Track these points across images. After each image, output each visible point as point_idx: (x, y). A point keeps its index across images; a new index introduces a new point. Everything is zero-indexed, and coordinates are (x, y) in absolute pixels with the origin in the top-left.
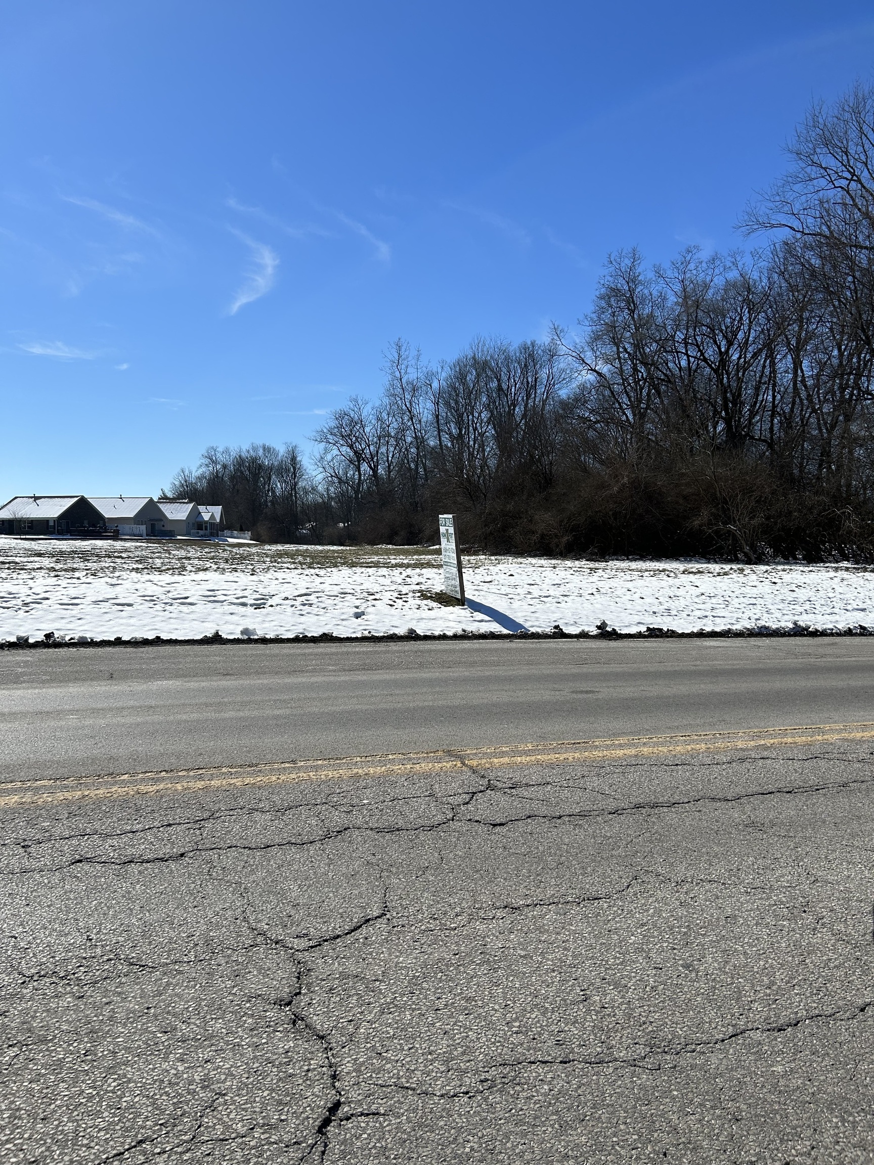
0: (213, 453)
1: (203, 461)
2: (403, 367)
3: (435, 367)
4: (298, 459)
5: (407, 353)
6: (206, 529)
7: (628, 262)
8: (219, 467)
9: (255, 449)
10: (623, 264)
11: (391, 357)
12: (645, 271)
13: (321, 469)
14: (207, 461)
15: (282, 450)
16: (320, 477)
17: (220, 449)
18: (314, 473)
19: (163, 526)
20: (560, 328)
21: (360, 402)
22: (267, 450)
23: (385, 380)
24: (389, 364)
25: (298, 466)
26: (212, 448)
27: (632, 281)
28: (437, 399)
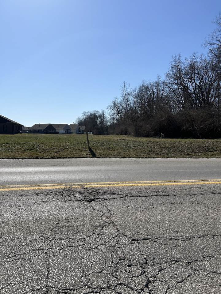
2: (125, 89)
3: (134, 88)
5: (126, 85)
7: (178, 57)
9: (93, 111)
11: (122, 86)
14: (83, 115)
15: (100, 111)
18: (108, 117)
21: (117, 99)
22: (97, 111)
23: (121, 92)
28: (135, 97)
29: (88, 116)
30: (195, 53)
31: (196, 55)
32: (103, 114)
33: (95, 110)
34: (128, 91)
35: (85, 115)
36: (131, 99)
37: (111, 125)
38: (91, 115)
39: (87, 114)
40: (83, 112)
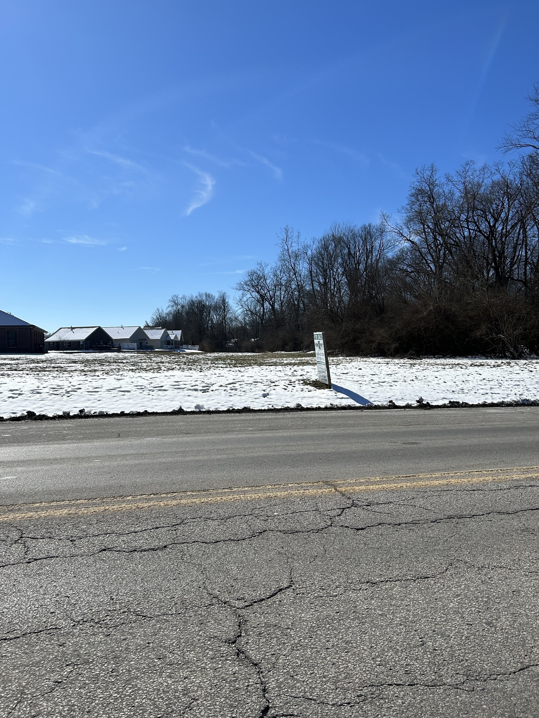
0: (176, 299)
1: (170, 304)
2: (289, 242)
3: (309, 242)
4: (226, 301)
5: (292, 234)
6: (172, 345)
7: (429, 173)
8: (179, 307)
9: (201, 295)
10: (425, 175)
11: (282, 237)
12: (440, 178)
13: (240, 307)
14: (172, 304)
15: (216, 296)
16: (240, 311)
17: (180, 296)
18: (236, 309)
19: (147, 343)
20: (387, 215)
21: (263, 265)
22: (208, 296)
23: (278, 251)
24: (281, 241)
25: (226, 305)
26: (175, 296)
27: (432, 184)
28: (311, 261)
29: (183, 307)
30: (467, 164)
31: (472, 167)
33: (203, 291)
34: (295, 248)
35: (177, 304)
36: (303, 267)
38: (192, 303)
40: (170, 298)
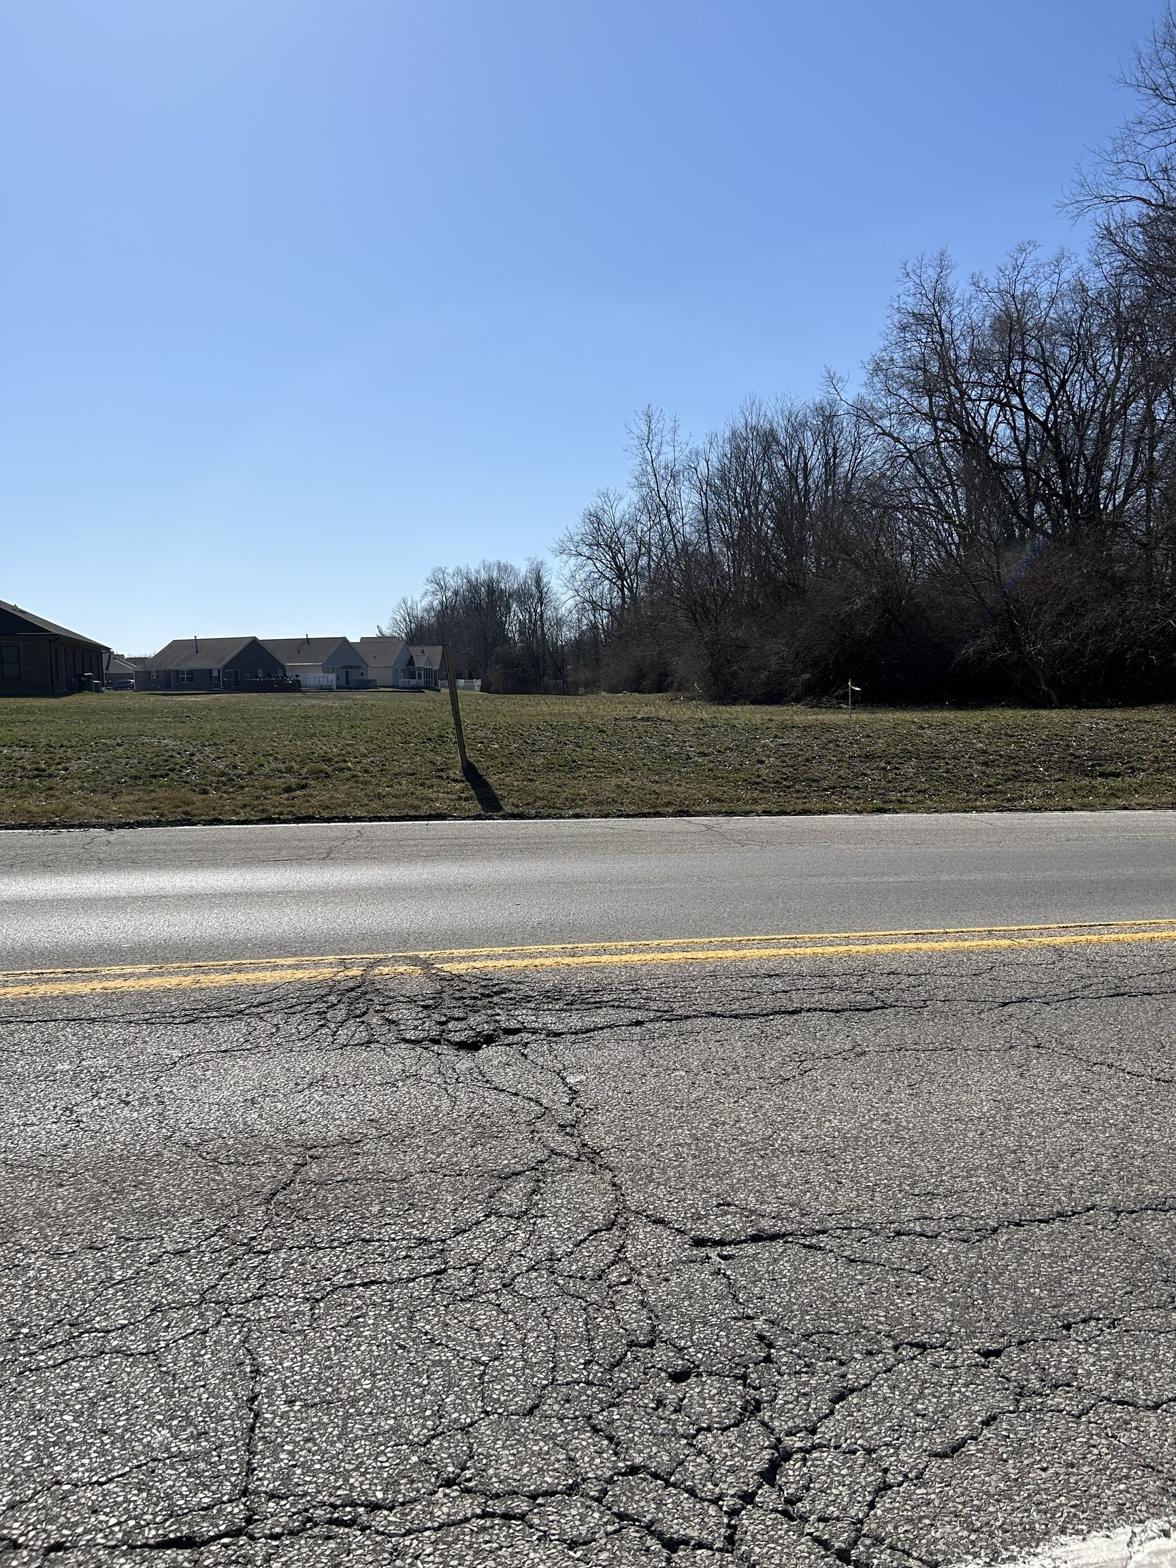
0: (441, 576)
1: (429, 587)
2: (655, 444)
4: (545, 580)
5: (660, 425)
6: (420, 677)
7: (932, 273)
8: (449, 594)
9: (488, 568)
10: (924, 277)
11: (637, 432)
14: (432, 587)
15: (522, 568)
16: (571, 603)
17: (450, 571)
19: (362, 674)
20: (838, 375)
21: (611, 497)
22: (504, 569)
23: (632, 464)
24: (636, 442)
25: (545, 590)
26: (440, 569)
27: (940, 299)
28: (707, 487)
29: (456, 593)
30: (1022, 250)
31: (1030, 257)
32: (538, 580)
33: (491, 559)
34: (667, 456)
35: (443, 588)
36: (688, 501)
37: (578, 643)
38: (473, 588)
39: (453, 583)
40: (429, 575)
